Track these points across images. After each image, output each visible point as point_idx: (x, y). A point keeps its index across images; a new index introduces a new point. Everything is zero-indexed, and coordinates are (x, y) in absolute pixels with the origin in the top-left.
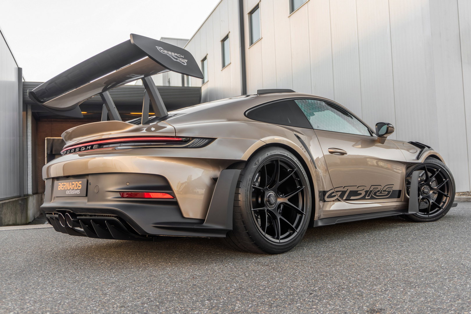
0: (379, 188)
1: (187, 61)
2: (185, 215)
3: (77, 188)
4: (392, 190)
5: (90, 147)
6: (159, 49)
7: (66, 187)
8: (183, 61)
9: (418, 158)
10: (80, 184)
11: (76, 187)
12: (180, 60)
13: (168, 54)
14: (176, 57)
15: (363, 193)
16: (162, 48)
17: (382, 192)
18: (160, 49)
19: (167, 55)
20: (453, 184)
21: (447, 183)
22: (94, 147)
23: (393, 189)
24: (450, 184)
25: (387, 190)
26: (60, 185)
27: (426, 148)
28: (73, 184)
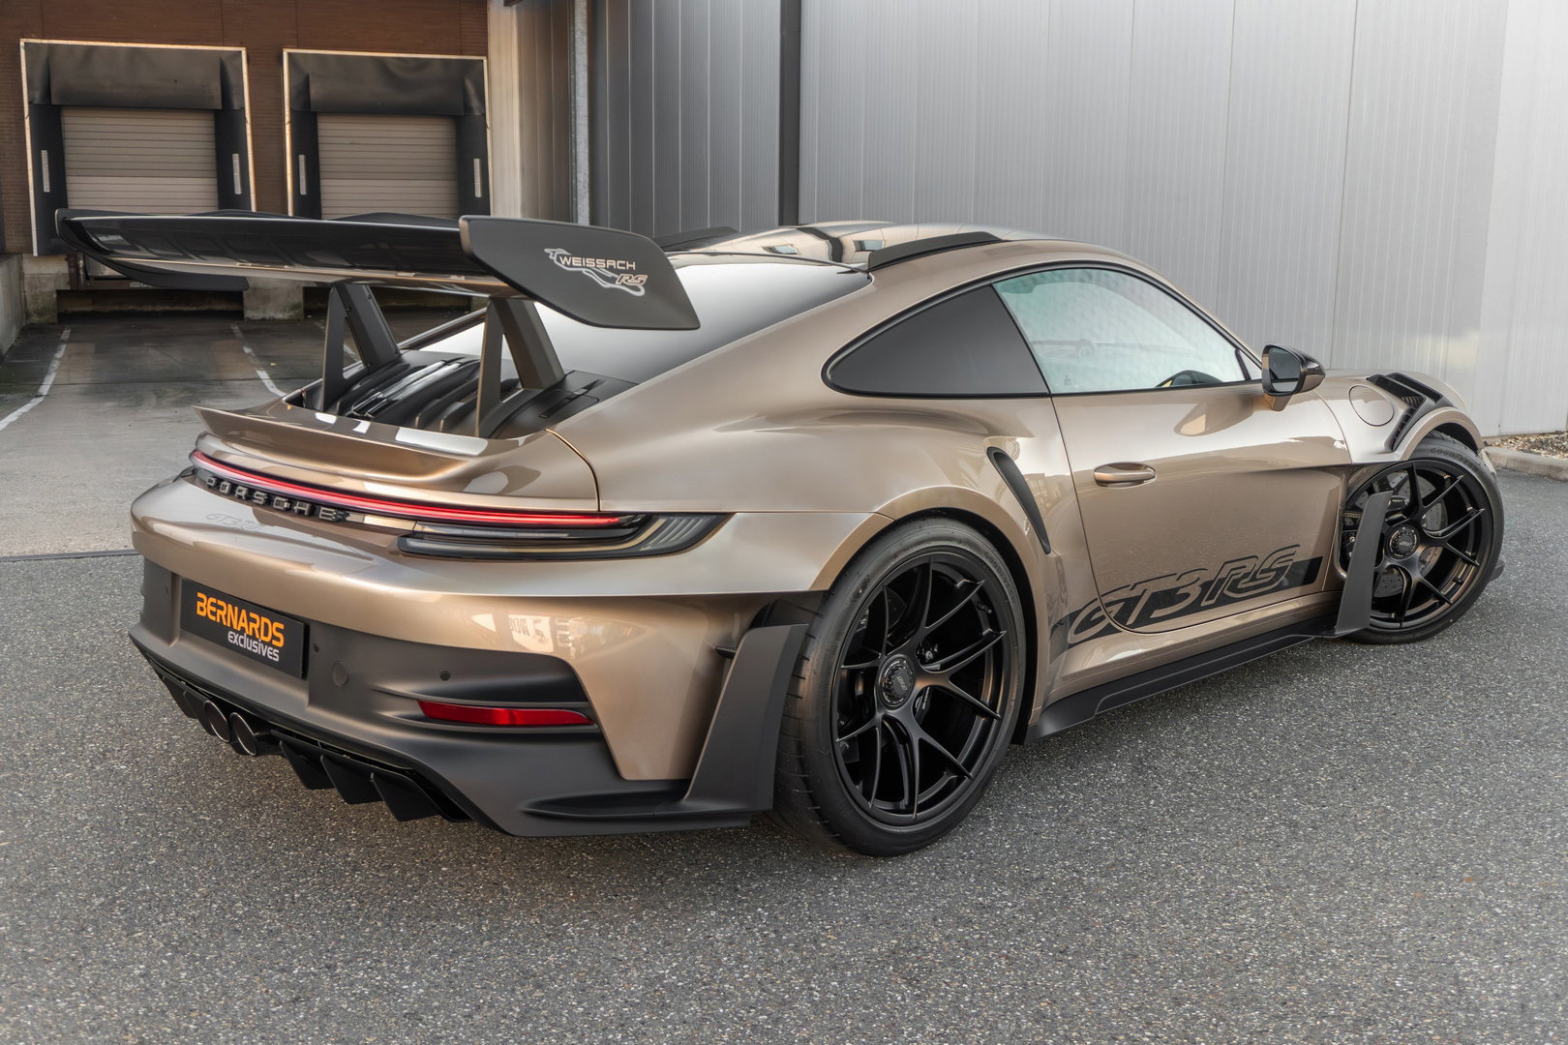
0: (1250, 565)
1: (644, 278)
2: (627, 774)
3: (268, 639)
4: (1290, 563)
5: (306, 508)
6: (555, 259)
7: (226, 616)
8: (633, 282)
9: (1393, 444)
10: (278, 630)
11: (266, 635)
12: (623, 280)
13: (586, 267)
14: (610, 274)
15: (1195, 592)
16: (565, 252)
17: (1258, 576)
18: (558, 256)
19: (581, 272)
20: (1495, 526)
21: (1478, 520)
22: (321, 512)
23: (1294, 561)
24: (1485, 522)
25: (1273, 567)
26: (202, 600)
27: (1428, 401)
28: (250, 620)
